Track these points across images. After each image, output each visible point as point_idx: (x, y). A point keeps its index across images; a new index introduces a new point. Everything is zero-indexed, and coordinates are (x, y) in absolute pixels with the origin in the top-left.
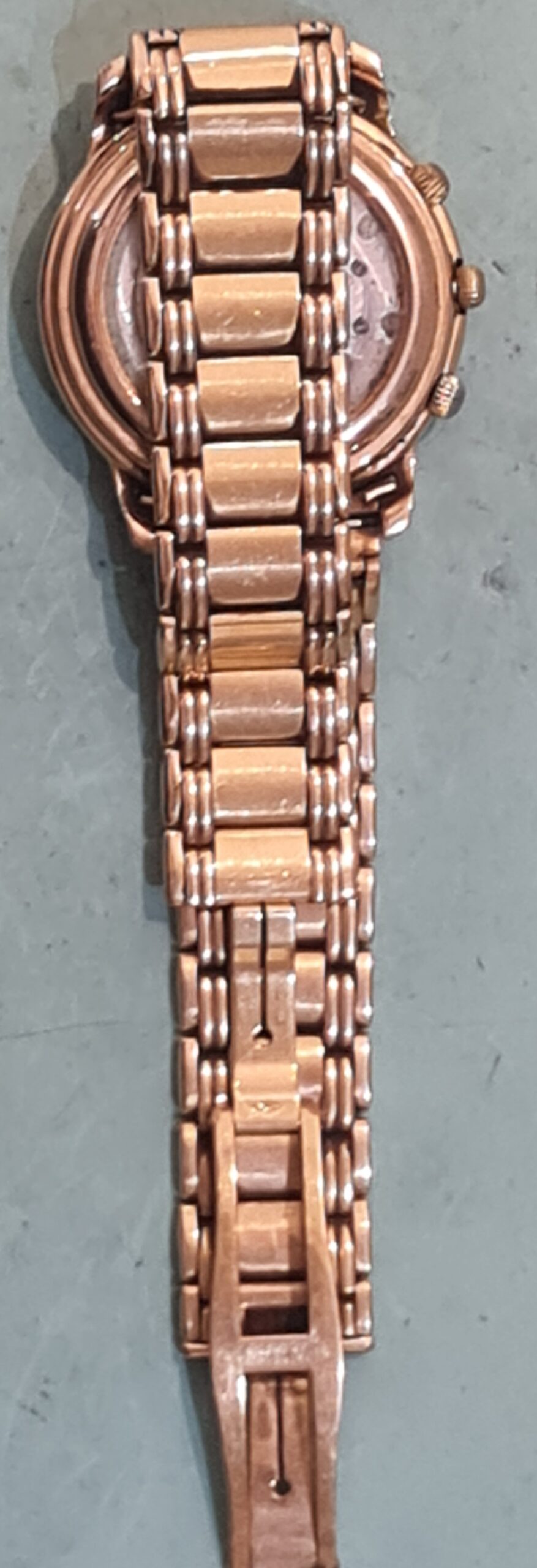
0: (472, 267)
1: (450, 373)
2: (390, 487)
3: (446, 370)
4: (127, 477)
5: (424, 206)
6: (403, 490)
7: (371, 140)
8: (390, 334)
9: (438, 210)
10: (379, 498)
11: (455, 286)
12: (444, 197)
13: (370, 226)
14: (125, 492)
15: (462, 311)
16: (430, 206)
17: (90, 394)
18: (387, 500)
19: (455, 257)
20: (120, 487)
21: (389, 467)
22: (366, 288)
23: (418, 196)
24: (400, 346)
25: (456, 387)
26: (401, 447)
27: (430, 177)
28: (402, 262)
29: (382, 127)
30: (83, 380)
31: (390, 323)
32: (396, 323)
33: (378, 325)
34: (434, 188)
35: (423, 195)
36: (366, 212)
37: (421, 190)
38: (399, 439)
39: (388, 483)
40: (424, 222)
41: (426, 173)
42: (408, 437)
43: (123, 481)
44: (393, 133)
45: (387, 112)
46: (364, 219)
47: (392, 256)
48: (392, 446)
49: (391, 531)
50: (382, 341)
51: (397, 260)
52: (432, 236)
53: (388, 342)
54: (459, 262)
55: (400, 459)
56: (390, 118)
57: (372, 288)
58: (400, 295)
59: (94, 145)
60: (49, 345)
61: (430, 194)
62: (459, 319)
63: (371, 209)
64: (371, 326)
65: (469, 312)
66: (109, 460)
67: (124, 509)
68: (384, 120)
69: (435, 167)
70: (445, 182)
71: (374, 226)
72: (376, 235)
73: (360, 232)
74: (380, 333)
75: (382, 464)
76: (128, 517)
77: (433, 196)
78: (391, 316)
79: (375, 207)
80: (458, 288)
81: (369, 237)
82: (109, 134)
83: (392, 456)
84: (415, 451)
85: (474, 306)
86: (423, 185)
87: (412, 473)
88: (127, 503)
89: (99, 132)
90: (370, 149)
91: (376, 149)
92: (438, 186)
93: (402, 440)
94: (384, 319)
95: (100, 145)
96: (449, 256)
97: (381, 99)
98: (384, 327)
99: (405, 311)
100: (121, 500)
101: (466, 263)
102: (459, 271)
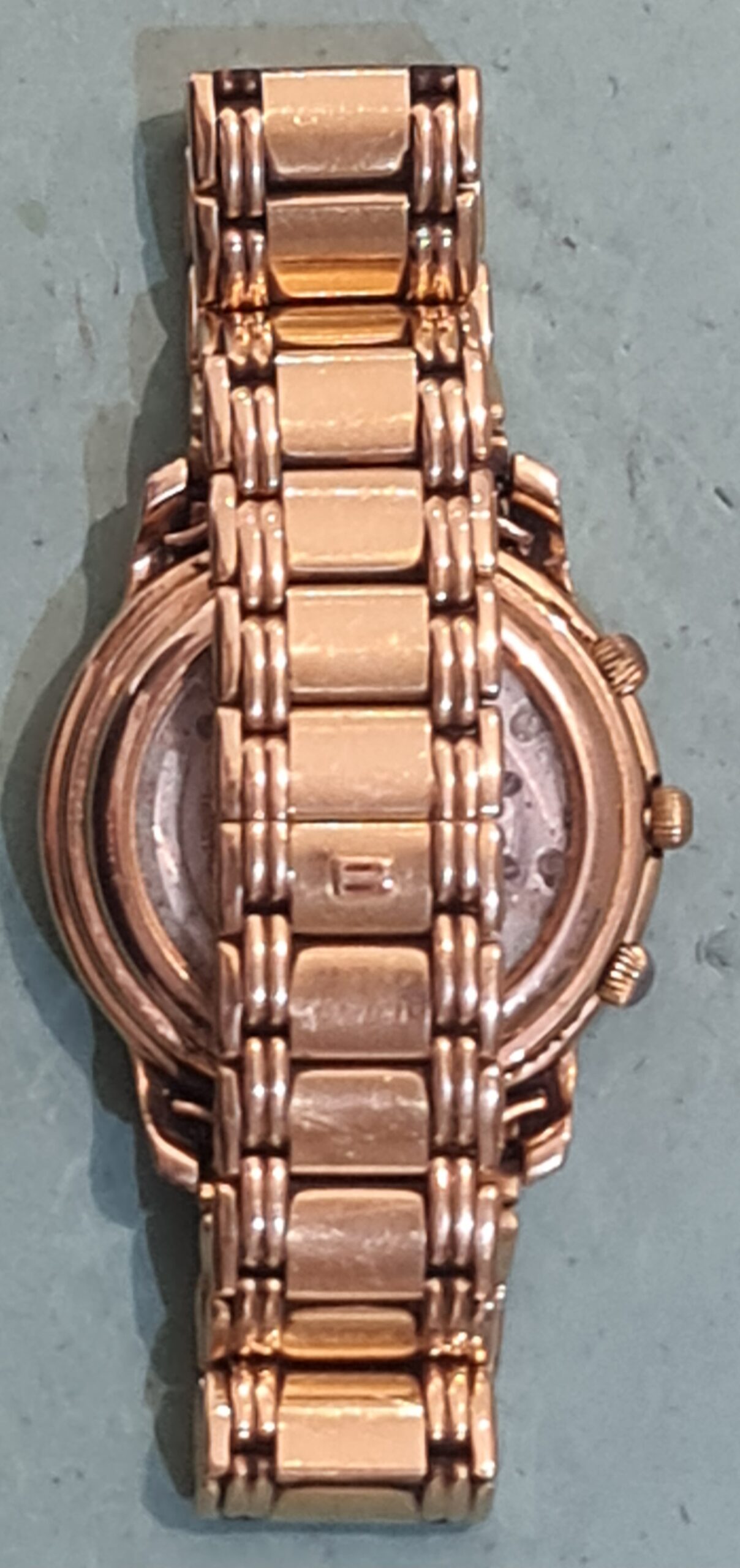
0: (675, 789)
1: (635, 944)
2: (538, 1104)
3: (628, 938)
4: (154, 1070)
5: (610, 698)
6: (558, 1110)
7: (538, 598)
8: (549, 881)
9: (629, 703)
10: (523, 1119)
11: (648, 815)
12: (639, 683)
13: (529, 721)
14: (151, 1092)
15: (657, 853)
16: (619, 696)
17: (106, 946)
18: (532, 1124)
19: (651, 772)
20: (143, 1084)
21: (539, 1074)
22: (518, 814)
23: (602, 682)
24: (564, 900)
25: (642, 963)
26: (555, 1047)
27: (621, 656)
28: (574, 780)
29: (554, 578)
30: (97, 928)
31: (550, 866)
32: (559, 870)
33: (533, 867)
34: (625, 672)
35: (609, 680)
36: (525, 701)
37: (605, 674)
38: (555, 1036)
39: (536, 1096)
40: (608, 720)
41: (615, 649)
42: (568, 1033)
43: (148, 1075)
44: (568, 586)
45: (563, 558)
46: (521, 712)
47: (559, 766)
48: (543, 1046)
49: (535, 1171)
50: (537, 890)
51: (566, 774)
52: (619, 742)
53: (547, 892)
54: (657, 780)
55: (554, 1066)
56: (566, 565)
57: (528, 812)
58: (567, 825)
59: (133, 587)
60: (50, 871)
61: (618, 681)
62: (651, 862)
63: (532, 699)
64: (522, 868)
65: (668, 854)
66: (130, 1042)
67: (147, 1117)
68: (558, 568)
69: (629, 640)
70: (642, 663)
71: (536, 721)
72: (537, 734)
73: (515, 731)
74: (536, 880)
75: (528, 1070)
76: (151, 1129)
77: (624, 682)
78: (550, 857)
79: (537, 694)
80: (653, 819)
81: (527, 739)
82: (156, 572)
83: (544, 1059)
84: (577, 1053)
85: (674, 846)
86: (609, 666)
87: (571, 1085)
88: (151, 1110)
89: (142, 566)
90: (536, 610)
91: (542, 609)
92: (632, 668)
93: (557, 1038)
94: (542, 858)
95: (143, 584)
96: (643, 770)
97: (554, 539)
98: (540, 871)
99: (572, 852)
100: (143, 1103)
101: (666, 781)
102: (656, 794)
